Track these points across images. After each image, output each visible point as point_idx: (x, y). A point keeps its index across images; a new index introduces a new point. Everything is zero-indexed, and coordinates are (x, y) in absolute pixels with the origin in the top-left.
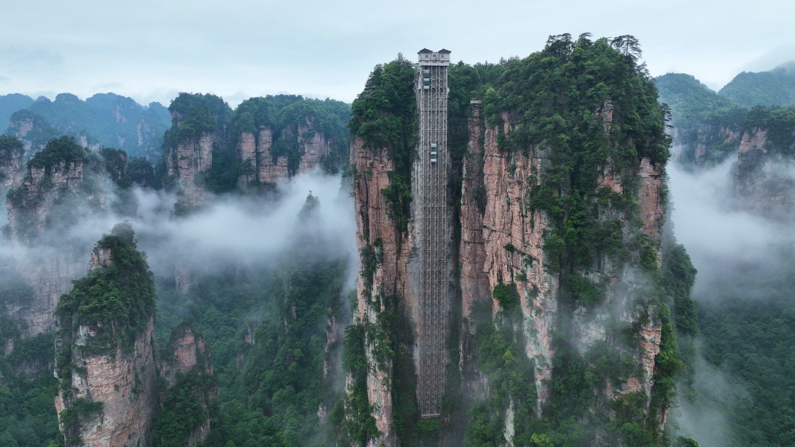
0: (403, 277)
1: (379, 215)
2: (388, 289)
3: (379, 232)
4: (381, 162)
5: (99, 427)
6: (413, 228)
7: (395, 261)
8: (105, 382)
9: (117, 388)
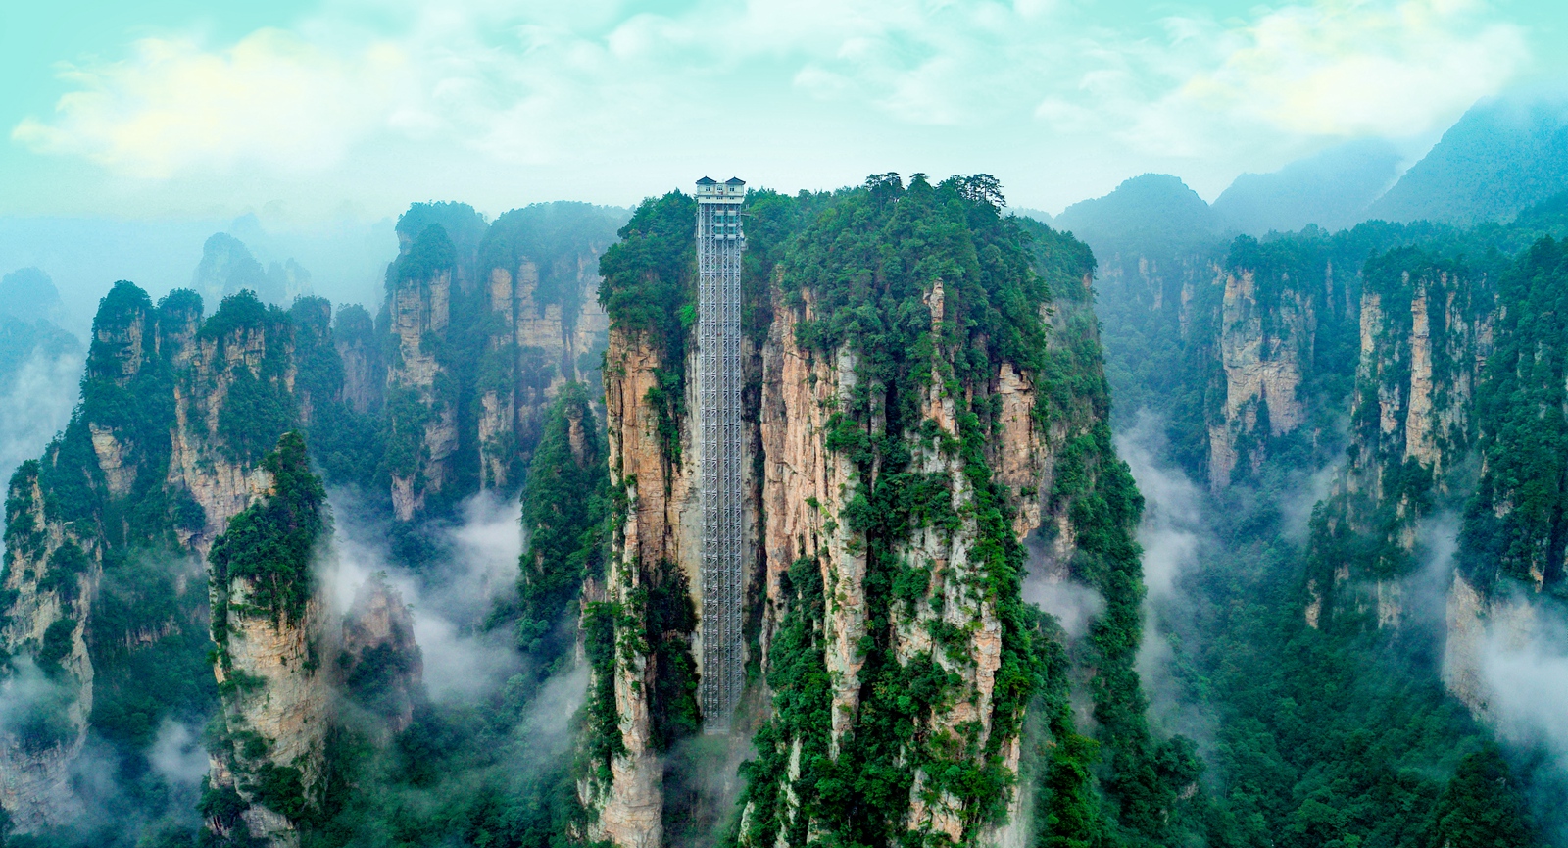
0: (676, 531)
1: (637, 436)
2: (651, 550)
3: (636, 464)
4: (639, 353)
5: (265, 707)
6: (690, 456)
7: (662, 508)
8: (268, 653)
9: (284, 661)
